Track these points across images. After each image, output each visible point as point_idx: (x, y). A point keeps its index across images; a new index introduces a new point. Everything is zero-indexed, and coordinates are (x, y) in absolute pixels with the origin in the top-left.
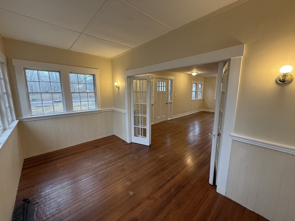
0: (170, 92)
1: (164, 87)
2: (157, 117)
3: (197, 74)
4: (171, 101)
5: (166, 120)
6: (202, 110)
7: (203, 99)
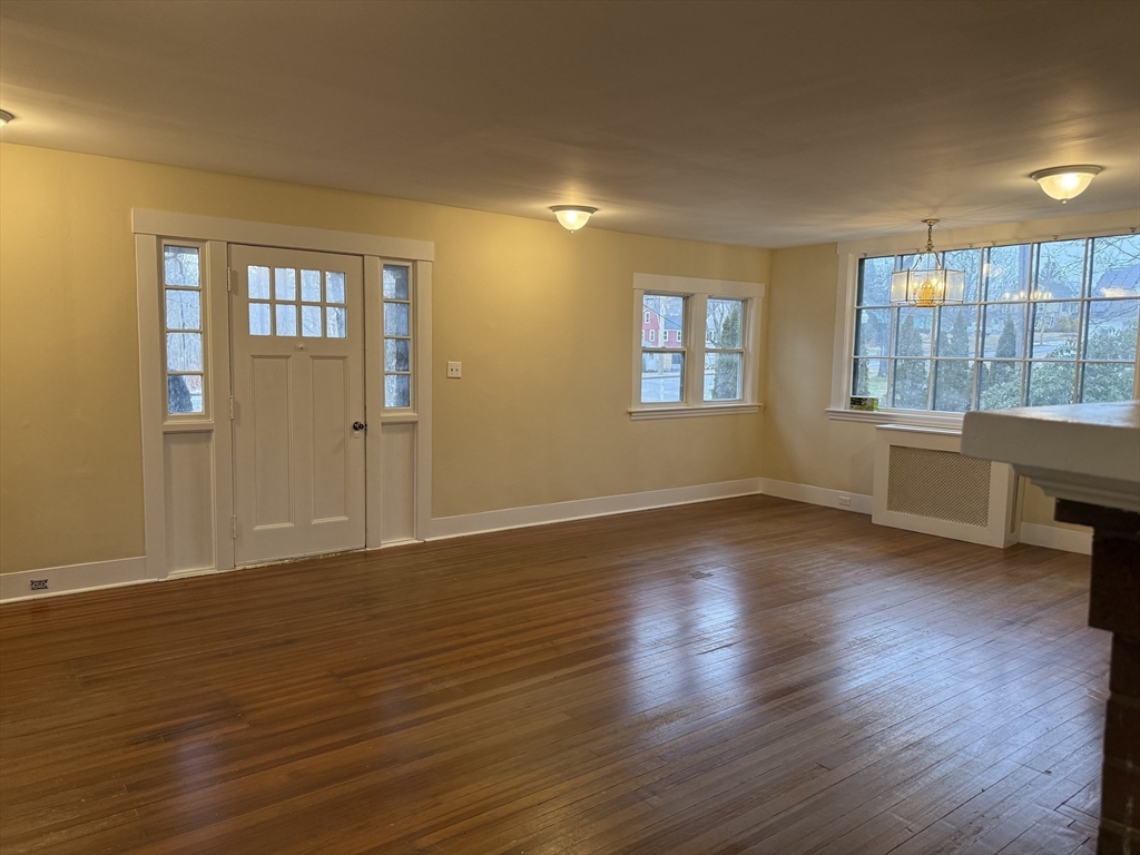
1: (323, 306)
2: (258, 528)
3: (591, 225)
4: (409, 414)
5: (356, 544)
6: (761, 486)
7: (765, 410)
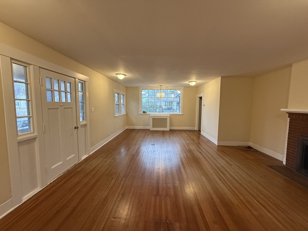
0: (81, 104)
1: (66, 92)
2: (53, 167)
4: (85, 122)
5: (76, 162)
6: (127, 127)
7: (127, 114)
